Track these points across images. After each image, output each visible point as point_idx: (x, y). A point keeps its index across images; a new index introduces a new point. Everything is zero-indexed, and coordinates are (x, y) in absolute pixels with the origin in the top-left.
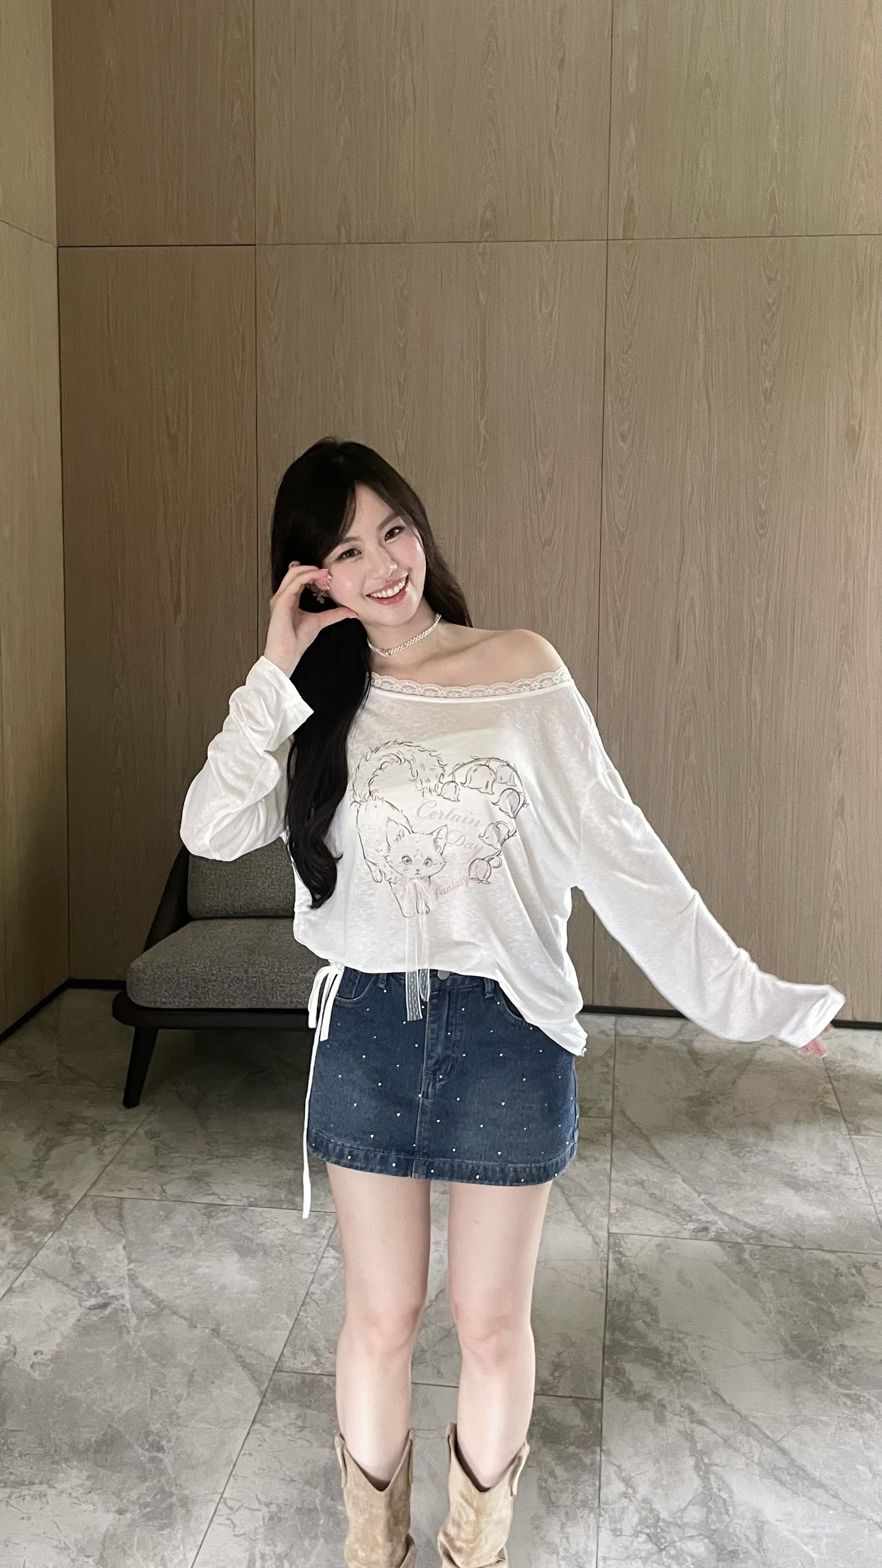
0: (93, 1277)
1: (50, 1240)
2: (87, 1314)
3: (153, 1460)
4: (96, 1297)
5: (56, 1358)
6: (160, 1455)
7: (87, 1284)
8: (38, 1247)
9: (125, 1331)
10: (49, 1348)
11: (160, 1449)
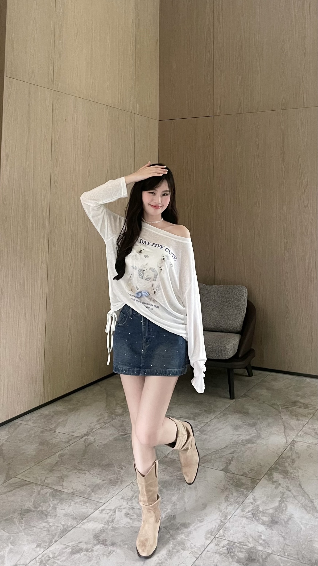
0: (125, 428)
1: (118, 418)
2: (119, 436)
3: (118, 471)
4: (123, 432)
5: (105, 445)
6: (121, 470)
7: (123, 429)
8: (113, 419)
9: (127, 441)
10: (104, 442)
11: (122, 469)
